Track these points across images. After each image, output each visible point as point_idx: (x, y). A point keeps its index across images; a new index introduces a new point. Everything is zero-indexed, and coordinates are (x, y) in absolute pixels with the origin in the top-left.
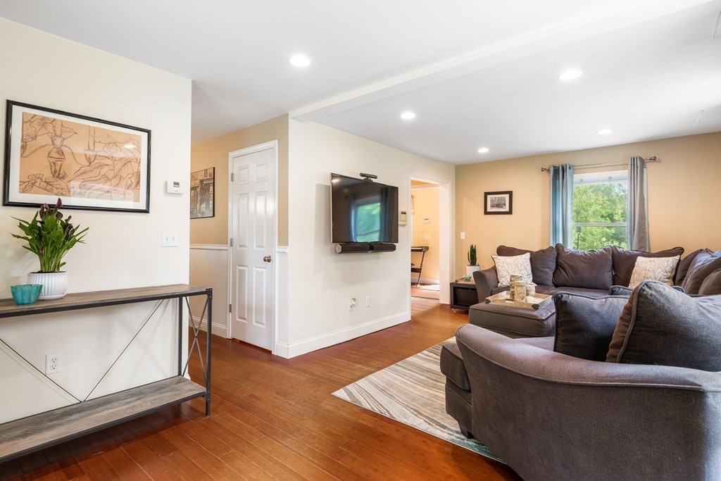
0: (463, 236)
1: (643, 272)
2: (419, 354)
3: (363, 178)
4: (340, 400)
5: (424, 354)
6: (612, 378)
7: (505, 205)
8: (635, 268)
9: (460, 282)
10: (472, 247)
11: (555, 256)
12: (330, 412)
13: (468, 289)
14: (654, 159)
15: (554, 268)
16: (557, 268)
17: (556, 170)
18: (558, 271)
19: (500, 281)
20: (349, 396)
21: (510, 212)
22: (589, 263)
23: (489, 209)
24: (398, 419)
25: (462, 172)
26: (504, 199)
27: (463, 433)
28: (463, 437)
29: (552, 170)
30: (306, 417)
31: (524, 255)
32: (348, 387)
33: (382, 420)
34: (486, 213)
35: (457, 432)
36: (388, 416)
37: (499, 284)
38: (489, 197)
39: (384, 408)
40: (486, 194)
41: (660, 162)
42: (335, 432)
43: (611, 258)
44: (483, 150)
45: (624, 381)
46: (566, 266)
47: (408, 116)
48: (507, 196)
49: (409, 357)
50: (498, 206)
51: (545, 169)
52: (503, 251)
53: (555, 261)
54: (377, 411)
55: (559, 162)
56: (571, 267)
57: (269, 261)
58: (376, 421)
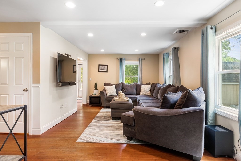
0: (91, 79)
1: (144, 89)
2: (92, 121)
3: (66, 56)
4: (81, 143)
5: (93, 121)
6: (187, 111)
7: (105, 69)
8: (142, 88)
9: (93, 96)
10: (96, 83)
11: (122, 85)
12: (82, 148)
13: (94, 98)
14: (144, 59)
15: (121, 89)
16: (122, 89)
17: (121, 59)
18: (122, 90)
19: (107, 94)
20: (84, 140)
21: (107, 72)
22: (131, 87)
23: (100, 71)
24: (107, 142)
25: (90, 57)
26: (105, 67)
27: (128, 140)
28: (129, 141)
29: (120, 59)
30: (75, 152)
31: (113, 86)
32: (79, 138)
33: (102, 144)
34: (99, 71)
35: (127, 140)
36: (103, 142)
37: (107, 95)
38: (100, 66)
39: (100, 140)
40: (99, 65)
41: (145, 60)
42: (91, 153)
43: (135, 86)
44: (102, 50)
45: (188, 112)
46: (125, 89)
47: (90, 35)
48: (106, 66)
49: (90, 123)
50: (103, 69)
51: (118, 59)
52: (106, 84)
53: (121, 87)
54: (98, 142)
55: (122, 57)
56: (126, 88)
57: (26, 91)
58: (101, 145)
